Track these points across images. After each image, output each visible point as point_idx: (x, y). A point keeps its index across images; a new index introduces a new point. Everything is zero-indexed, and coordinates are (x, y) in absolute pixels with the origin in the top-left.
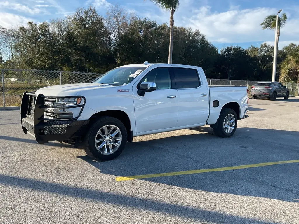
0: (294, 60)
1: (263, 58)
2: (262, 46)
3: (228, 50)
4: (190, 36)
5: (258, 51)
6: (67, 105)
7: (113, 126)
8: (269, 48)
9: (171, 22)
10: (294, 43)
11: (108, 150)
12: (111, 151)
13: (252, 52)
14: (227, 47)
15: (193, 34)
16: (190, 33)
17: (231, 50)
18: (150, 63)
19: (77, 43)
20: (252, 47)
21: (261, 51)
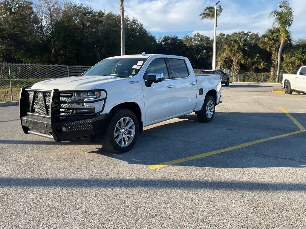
0: (229, 49)
1: (196, 47)
2: (195, 36)
3: (166, 39)
4: (128, 24)
5: (192, 40)
6: (85, 100)
7: (128, 118)
8: (202, 37)
9: (121, 10)
10: (223, 33)
11: (125, 143)
12: (127, 143)
13: (187, 41)
14: (165, 37)
15: (131, 22)
16: (127, 21)
17: (169, 40)
18: (147, 54)
19: (4, 30)
20: (186, 36)
21: (195, 40)
